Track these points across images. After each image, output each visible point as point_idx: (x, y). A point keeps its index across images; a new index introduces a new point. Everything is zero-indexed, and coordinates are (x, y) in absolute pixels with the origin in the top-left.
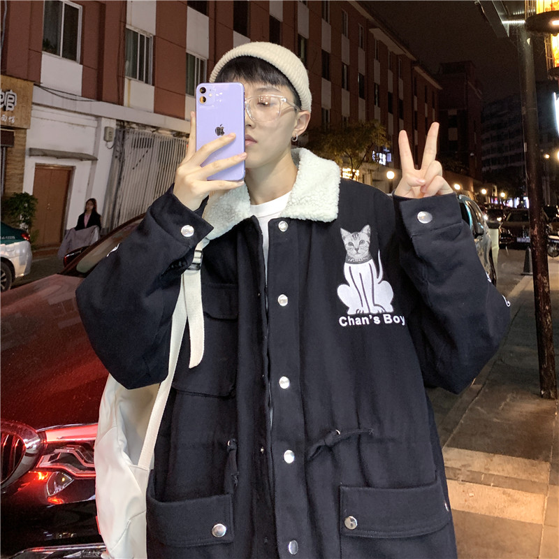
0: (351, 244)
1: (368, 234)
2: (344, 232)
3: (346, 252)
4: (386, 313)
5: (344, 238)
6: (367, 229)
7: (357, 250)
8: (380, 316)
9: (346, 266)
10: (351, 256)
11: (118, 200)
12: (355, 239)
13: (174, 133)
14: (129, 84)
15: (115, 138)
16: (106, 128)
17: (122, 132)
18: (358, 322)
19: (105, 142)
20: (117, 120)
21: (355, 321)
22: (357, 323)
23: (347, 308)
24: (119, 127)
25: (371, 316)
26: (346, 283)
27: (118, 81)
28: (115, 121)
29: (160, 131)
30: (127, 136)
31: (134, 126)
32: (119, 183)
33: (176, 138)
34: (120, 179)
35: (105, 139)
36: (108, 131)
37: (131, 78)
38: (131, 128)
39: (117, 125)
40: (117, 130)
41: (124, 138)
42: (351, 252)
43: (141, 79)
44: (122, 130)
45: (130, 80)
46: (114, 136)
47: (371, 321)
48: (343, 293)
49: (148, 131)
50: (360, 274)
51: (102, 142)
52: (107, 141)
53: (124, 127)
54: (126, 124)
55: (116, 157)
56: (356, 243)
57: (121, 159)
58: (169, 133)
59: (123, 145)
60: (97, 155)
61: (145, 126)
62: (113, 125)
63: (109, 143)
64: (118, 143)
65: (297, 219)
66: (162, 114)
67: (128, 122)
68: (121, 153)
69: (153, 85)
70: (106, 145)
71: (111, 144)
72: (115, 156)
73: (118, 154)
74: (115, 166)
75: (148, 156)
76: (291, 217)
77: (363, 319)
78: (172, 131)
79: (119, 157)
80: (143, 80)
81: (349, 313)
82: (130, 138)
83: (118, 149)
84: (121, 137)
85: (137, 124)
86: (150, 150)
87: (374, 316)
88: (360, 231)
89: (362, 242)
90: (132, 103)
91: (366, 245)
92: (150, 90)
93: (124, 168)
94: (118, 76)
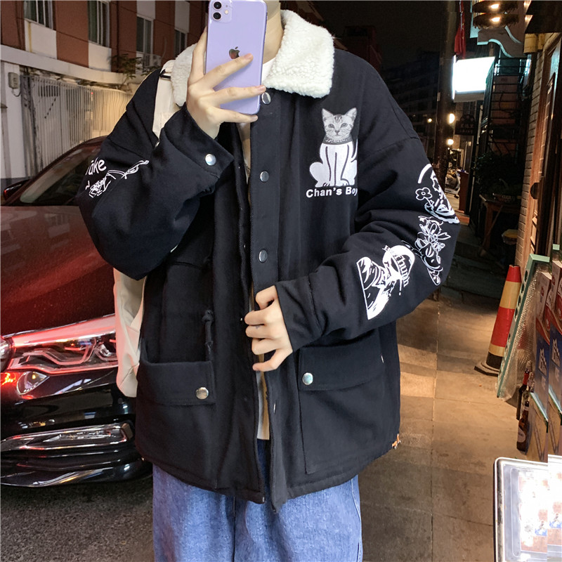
0: (331, 126)
1: (352, 118)
2: (326, 113)
3: (325, 133)
4: (349, 186)
5: (325, 119)
6: (353, 112)
7: (337, 132)
8: (343, 188)
9: (323, 146)
10: (330, 138)
11: (37, 150)
12: (337, 121)
13: (79, 81)
14: (29, 26)
15: (21, 85)
16: (10, 74)
17: (27, 79)
18: (323, 193)
19: (11, 89)
20: (21, 66)
21: (320, 193)
22: (321, 195)
23: (316, 182)
24: (23, 74)
25: (335, 189)
26: (320, 160)
27: (17, 23)
28: (18, 67)
29: (64, 79)
30: (32, 84)
31: (38, 72)
32: (35, 133)
33: (81, 86)
34: (34, 128)
35: (10, 86)
36: (12, 76)
37: (30, 21)
38: (36, 74)
39: (21, 71)
40: (21, 76)
41: (29, 85)
42: (330, 133)
43: (41, 22)
44: (27, 76)
45: (30, 22)
46: (19, 83)
47: (334, 193)
48: (315, 169)
49: (53, 78)
50: (336, 154)
51: (8, 90)
52: (13, 88)
53: (28, 73)
54: (30, 70)
55: (26, 105)
56: (337, 126)
57: (31, 108)
58: (73, 81)
59: (30, 93)
60: (5, 102)
61: (49, 73)
62: (17, 70)
63: (15, 90)
64: (25, 91)
65: (283, 91)
66: (65, 61)
67: (32, 68)
68: (30, 102)
69: (55, 29)
70: (13, 92)
71: (17, 91)
72: (24, 105)
73: (27, 103)
74: (26, 115)
75: (57, 104)
76: (277, 88)
77: (327, 191)
78: (76, 79)
79: (28, 105)
80: (43, 24)
81: (317, 186)
82: (36, 86)
83: (25, 97)
84: (26, 83)
85: (41, 71)
86: (58, 98)
87: (337, 188)
88: (344, 114)
89: (344, 125)
90: (34, 48)
91: (349, 128)
92: (52, 34)
93: (36, 117)
94: (17, 18)
